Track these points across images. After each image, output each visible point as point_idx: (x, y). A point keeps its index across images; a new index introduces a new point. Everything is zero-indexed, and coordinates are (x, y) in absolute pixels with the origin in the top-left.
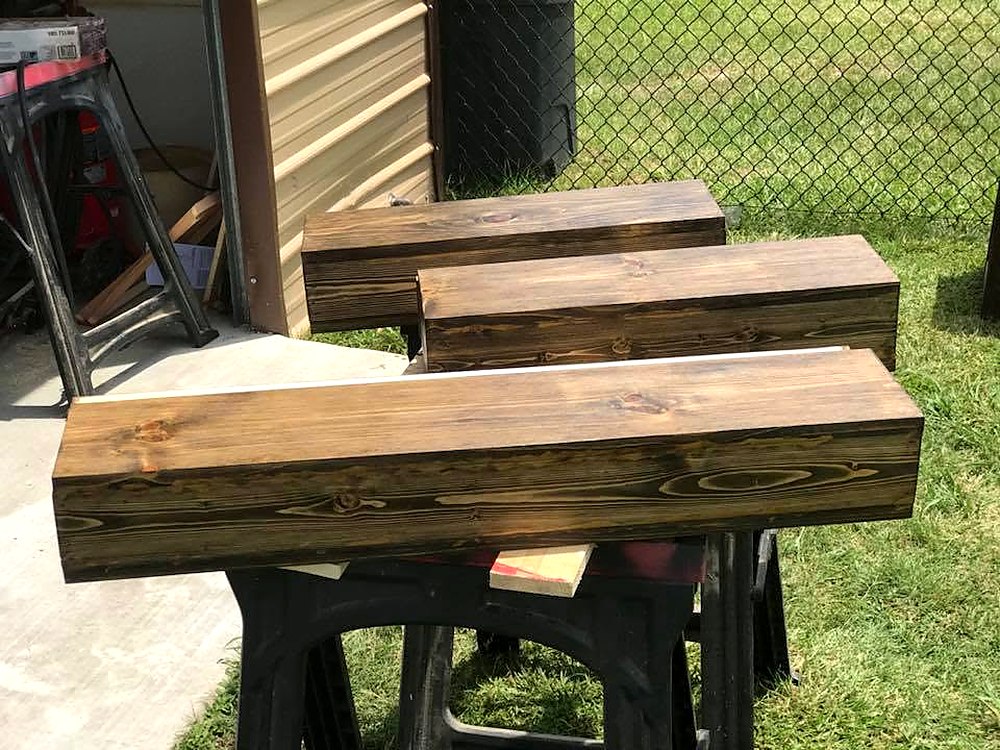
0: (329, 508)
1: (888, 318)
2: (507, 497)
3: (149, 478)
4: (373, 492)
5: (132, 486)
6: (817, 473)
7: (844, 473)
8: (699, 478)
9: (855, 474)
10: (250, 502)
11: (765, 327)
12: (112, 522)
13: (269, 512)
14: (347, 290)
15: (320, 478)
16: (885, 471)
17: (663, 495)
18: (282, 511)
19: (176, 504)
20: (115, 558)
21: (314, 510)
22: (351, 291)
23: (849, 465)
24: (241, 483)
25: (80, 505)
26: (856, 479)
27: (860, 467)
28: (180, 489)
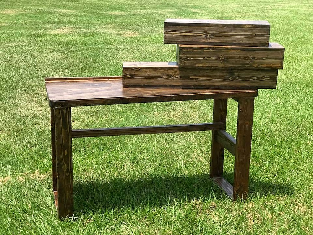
0: (170, 77)
1: (281, 56)
2: (201, 78)
3: (139, 68)
4: (178, 75)
5: (136, 70)
6: (258, 78)
7: (263, 79)
8: (237, 77)
9: (265, 79)
10: (156, 75)
11: (254, 56)
12: (132, 76)
13: (159, 77)
14: (174, 33)
15: (169, 71)
16: (271, 79)
17: (230, 80)
18: (162, 77)
19: (143, 74)
20: (132, 83)
21: (167, 77)
22: (175, 34)
23: (264, 77)
24: (155, 71)
25: (127, 73)
26: (266, 80)
27: (266, 77)
28: (144, 71)
